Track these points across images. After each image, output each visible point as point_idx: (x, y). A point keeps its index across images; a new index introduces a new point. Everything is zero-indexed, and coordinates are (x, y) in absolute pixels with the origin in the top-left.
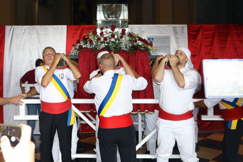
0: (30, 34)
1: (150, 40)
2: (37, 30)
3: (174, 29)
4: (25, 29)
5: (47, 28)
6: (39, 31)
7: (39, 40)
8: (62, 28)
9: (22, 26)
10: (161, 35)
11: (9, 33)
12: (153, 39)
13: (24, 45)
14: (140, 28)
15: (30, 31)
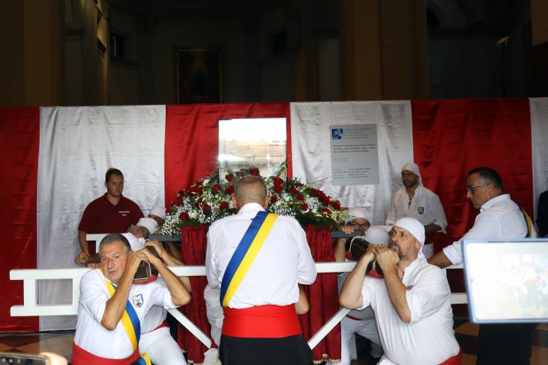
0: (91, 123)
1: (336, 132)
2: (105, 115)
3: (385, 109)
4: (81, 114)
5: (126, 111)
6: (108, 117)
7: (109, 135)
8: (155, 110)
9: (74, 108)
10: (358, 122)
11: (48, 122)
12: (341, 130)
13: (79, 146)
14: (315, 108)
15: (90, 117)
